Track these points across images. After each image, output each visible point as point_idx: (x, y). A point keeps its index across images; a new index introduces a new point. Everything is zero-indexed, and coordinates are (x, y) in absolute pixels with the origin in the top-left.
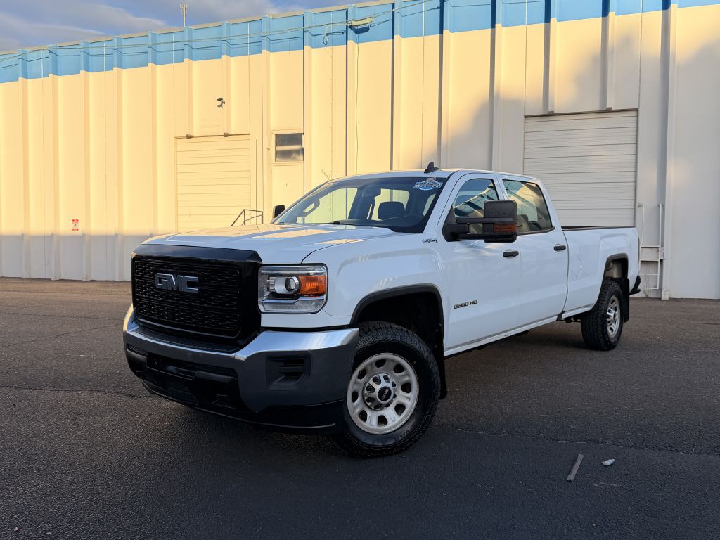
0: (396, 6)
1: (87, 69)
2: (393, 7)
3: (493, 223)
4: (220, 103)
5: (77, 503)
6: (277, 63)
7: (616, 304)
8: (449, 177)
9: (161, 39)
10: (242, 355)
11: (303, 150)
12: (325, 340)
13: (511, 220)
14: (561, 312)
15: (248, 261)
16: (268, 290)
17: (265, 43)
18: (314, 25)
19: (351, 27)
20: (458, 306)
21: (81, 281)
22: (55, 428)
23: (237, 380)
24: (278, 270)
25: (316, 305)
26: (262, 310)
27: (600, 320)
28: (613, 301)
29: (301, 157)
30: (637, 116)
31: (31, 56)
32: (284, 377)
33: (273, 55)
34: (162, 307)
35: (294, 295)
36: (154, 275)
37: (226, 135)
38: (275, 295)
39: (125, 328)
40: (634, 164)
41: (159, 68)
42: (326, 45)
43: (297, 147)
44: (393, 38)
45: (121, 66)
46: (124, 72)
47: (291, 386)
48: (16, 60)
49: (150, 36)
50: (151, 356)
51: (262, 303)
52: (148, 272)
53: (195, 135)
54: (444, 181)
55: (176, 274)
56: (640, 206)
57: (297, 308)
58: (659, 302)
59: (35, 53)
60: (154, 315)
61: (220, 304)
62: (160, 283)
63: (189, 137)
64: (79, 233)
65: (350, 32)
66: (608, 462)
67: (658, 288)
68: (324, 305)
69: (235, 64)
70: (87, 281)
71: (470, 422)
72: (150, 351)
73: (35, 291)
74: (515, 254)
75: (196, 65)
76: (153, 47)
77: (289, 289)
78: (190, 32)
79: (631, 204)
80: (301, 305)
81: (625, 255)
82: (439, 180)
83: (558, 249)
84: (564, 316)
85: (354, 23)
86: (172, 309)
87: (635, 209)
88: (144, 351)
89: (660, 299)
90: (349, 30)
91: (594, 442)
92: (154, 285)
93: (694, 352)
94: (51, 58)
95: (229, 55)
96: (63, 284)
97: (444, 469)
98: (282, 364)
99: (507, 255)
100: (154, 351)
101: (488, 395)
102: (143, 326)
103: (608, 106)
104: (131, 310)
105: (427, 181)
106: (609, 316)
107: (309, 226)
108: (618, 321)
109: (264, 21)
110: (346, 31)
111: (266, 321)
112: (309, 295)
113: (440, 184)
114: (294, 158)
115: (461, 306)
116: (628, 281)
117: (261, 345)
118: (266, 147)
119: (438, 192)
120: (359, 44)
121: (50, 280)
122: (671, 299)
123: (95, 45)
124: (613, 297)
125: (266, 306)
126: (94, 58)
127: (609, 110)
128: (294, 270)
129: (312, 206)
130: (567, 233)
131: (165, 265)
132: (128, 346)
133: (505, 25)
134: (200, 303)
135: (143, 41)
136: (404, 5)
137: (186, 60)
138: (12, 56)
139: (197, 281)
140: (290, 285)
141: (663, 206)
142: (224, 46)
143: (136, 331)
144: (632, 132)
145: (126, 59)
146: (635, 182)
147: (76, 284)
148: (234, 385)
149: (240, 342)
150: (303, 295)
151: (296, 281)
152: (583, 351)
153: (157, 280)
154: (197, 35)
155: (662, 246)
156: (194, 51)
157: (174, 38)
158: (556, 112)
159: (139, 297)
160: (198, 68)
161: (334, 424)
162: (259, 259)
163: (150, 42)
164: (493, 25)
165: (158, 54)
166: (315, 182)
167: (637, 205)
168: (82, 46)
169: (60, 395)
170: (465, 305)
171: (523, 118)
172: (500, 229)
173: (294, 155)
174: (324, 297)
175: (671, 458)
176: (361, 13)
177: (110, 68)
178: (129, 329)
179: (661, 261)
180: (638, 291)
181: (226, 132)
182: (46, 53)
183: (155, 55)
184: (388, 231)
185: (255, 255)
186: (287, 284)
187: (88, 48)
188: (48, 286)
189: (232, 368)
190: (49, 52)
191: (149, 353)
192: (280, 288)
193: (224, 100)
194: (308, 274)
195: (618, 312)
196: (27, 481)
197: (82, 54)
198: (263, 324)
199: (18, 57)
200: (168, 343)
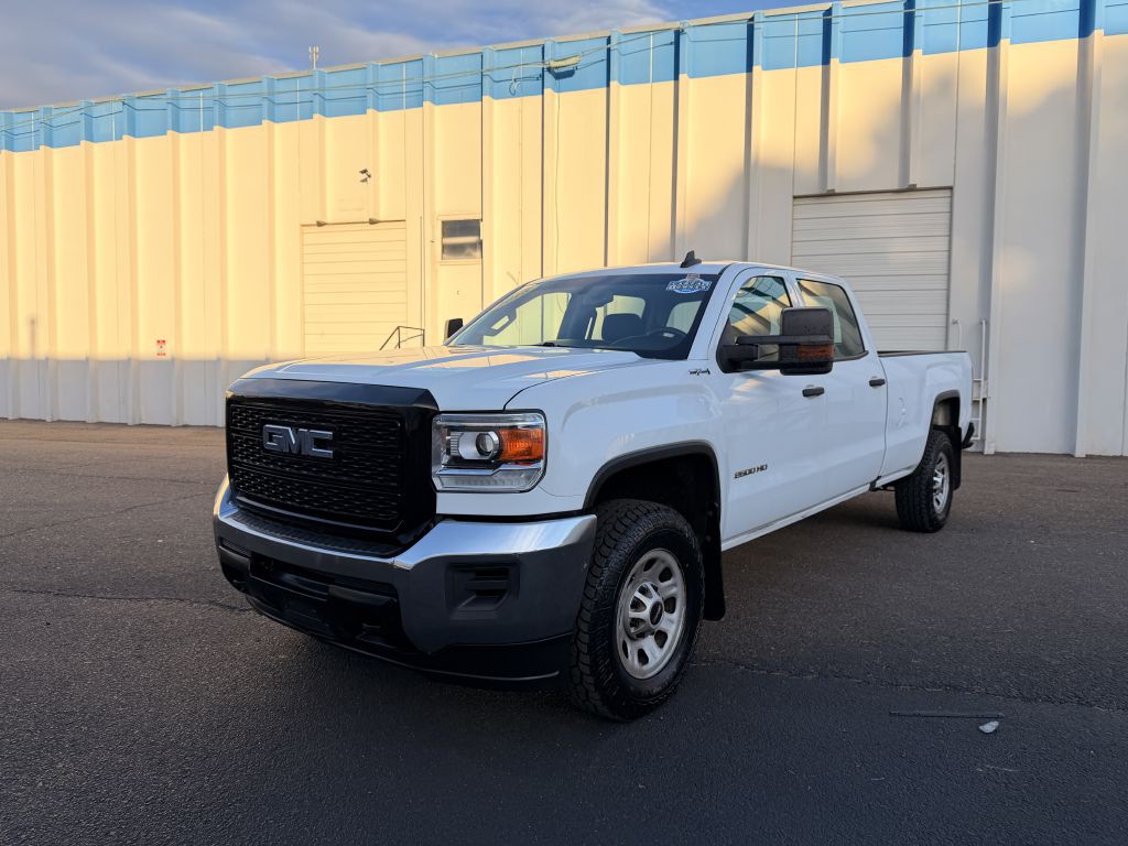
0: (613, 41)
1: (177, 128)
2: (609, 41)
3: (796, 344)
4: (365, 176)
5: (128, 809)
6: (445, 120)
7: (944, 464)
8: (721, 274)
9: (281, 86)
10: (407, 560)
11: (481, 243)
12: (542, 534)
13: (824, 338)
14: (875, 478)
15: (415, 405)
16: (448, 452)
17: (427, 92)
18: (497, 66)
19: (549, 69)
20: (740, 475)
21: (169, 426)
22: (107, 664)
23: (398, 602)
24: (463, 421)
25: (528, 478)
26: (439, 487)
27: (924, 488)
28: (941, 460)
29: (478, 254)
30: (951, 197)
31: (97, 111)
32: (474, 597)
33: (439, 110)
34: (274, 480)
35: (491, 461)
36: (261, 428)
37: (372, 222)
38: (458, 462)
39: (217, 510)
40: (946, 265)
41: (278, 127)
42: (513, 94)
43: (472, 239)
44: (608, 85)
45: (224, 125)
46: (229, 132)
47: (485, 612)
48: (76, 116)
49: (265, 83)
50: (257, 558)
51: (439, 476)
52: (252, 423)
53: (328, 221)
54: (714, 279)
55: (295, 427)
56: (955, 322)
57: (496, 483)
58: (980, 458)
59: (103, 106)
60: (261, 492)
61: (368, 477)
62: (271, 440)
63: (320, 224)
64: (168, 357)
65: (548, 76)
66: (989, 727)
67: (979, 438)
68: (541, 478)
69: (386, 124)
70: (178, 427)
71: (756, 656)
72: (256, 551)
73: (103, 442)
74: (819, 392)
75: (331, 124)
76: (270, 97)
77: (481, 451)
78: (322, 75)
79: (941, 320)
80: (503, 478)
81: (956, 392)
82: (704, 277)
83: (875, 383)
84: (879, 484)
85: (553, 64)
86: (290, 483)
87: (947, 327)
88: (247, 550)
89: (982, 453)
90: (546, 74)
91: (955, 688)
92: (261, 444)
93: (1059, 535)
94: (125, 115)
95: (377, 109)
96: (144, 430)
97: (730, 740)
98: (472, 576)
99: (808, 393)
100: (261, 551)
101: (773, 608)
102: (244, 509)
103: (912, 182)
104: (226, 483)
105: (687, 279)
106: (935, 482)
107: (500, 350)
108: (946, 489)
109: (426, 61)
110: (542, 76)
111: (444, 504)
112: (517, 463)
113: (708, 284)
114: (469, 255)
115: (745, 474)
116: (960, 429)
117: (437, 545)
118: (428, 238)
119: (705, 297)
120: (562, 94)
121: (125, 425)
122: (997, 454)
123: (188, 94)
124: (941, 455)
125: (445, 479)
126: (187, 112)
127: (912, 189)
128: (490, 420)
129: (506, 319)
130: (886, 361)
131: (279, 413)
132: (220, 541)
133: (766, 68)
134: (335, 475)
135: (255, 89)
136: (623, 39)
137: (316, 116)
138: (67, 110)
139: (331, 438)
140: (484, 445)
141: (987, 323)
142: (370, 98)
143: (234, 516)
144: (944, 219)
145: (232, 114)
146: (948, 290)
147: (162, 429)
148: (393, 610)
149: (403, 539)
150: (506, 462)
151: (495, 438)
152: (899, 533)
153: (266, 436)
154: (332, 81)
155: (986, 379)
156: (327, 103)
157: (298, 85)
158: (837, 191)
159: (237, 462)
160: (333, 128)
161: (557, 673)
162: (432, 401)
163: (265, 90)
164: (749, 68)
165: (276, 108)
166: (499, 290)
167: (951, 321)
168: (169, 96)
169: (122, 606)
170: (750, 472)
171: (791, 198)
172: (807, 353)
173: (468, 250)
174: (541, 464)
175: (1085, 718)
176: (564, 51)
177: (209, 128)
178: (222, 513)
179: (984, 400)
180: (970, 445)
181: (372, 217)
182: (118, 106)
183: (273, 109)
184: (633, 356)
185: (426, 396)
186: (479, 443)
187: (178, 99)
188: (123, 433)
189: (390, 583)
190: (124, 103)
191: (253, 553)
192: (468, 450)
193: (370, 172)
194: (516, 427)
195: (946, 475)
196: (52, 764)
197: (170, 107)
198: (440, 510)
199: (79, 112)
200: (283, 538)
